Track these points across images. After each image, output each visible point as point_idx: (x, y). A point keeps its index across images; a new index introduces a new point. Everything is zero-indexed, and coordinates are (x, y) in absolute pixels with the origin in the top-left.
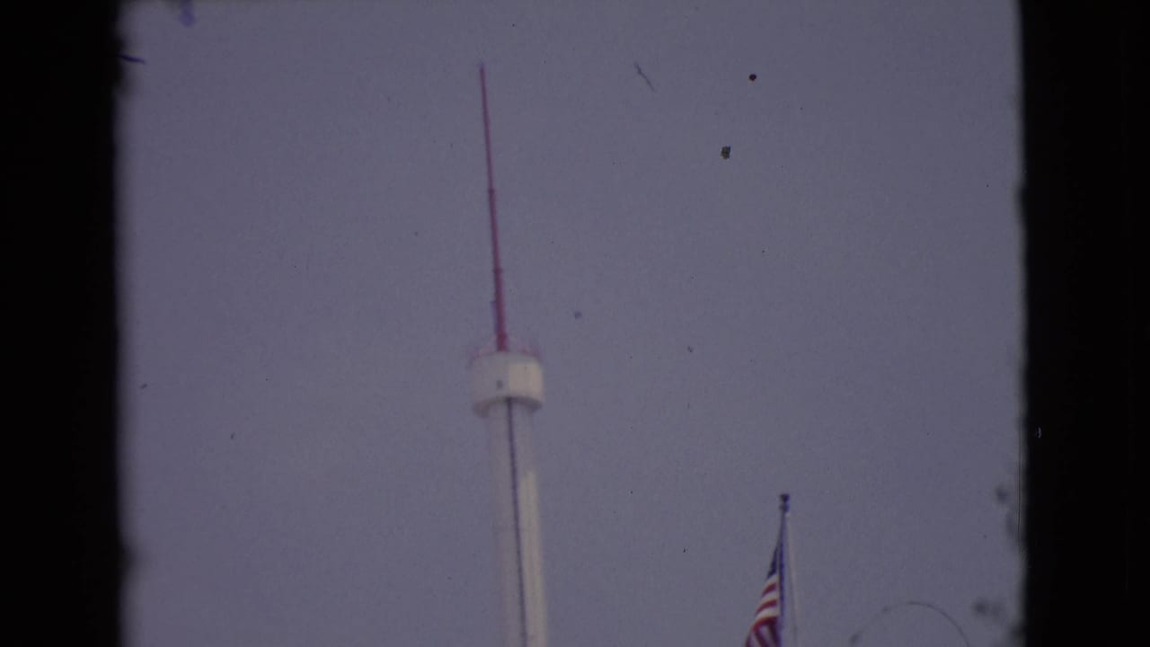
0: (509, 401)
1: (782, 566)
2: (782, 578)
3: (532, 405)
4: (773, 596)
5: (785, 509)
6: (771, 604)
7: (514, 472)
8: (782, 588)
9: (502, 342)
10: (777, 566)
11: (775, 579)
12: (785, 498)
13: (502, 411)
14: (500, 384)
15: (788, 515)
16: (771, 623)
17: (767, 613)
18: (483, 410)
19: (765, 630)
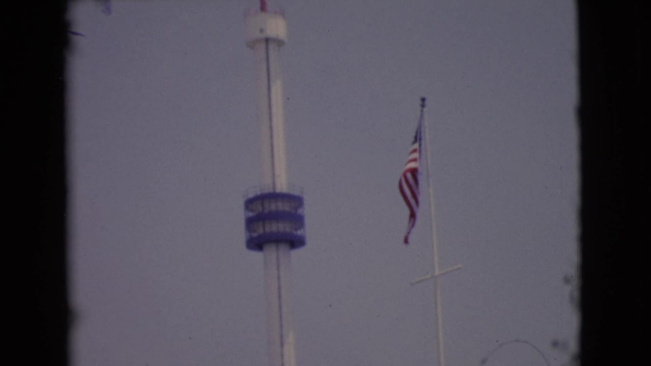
0: (267, 40)
1: (420, 139)
2: (420, 145)
3: (279, 43)
4: (416, 155)
5: (423, 106)
6: (415, 160)
7: (269, 80)
8: (420, 152)
9: (263, 8)
10: (418, 138)
11: (416, 146)
12: (423, 100)
13: (263, 46)
14: (262, 31)
15: (425, 110)
16: (414, 172)
17: (413, 165)
18: (252, 45)
19: (409, 175)
